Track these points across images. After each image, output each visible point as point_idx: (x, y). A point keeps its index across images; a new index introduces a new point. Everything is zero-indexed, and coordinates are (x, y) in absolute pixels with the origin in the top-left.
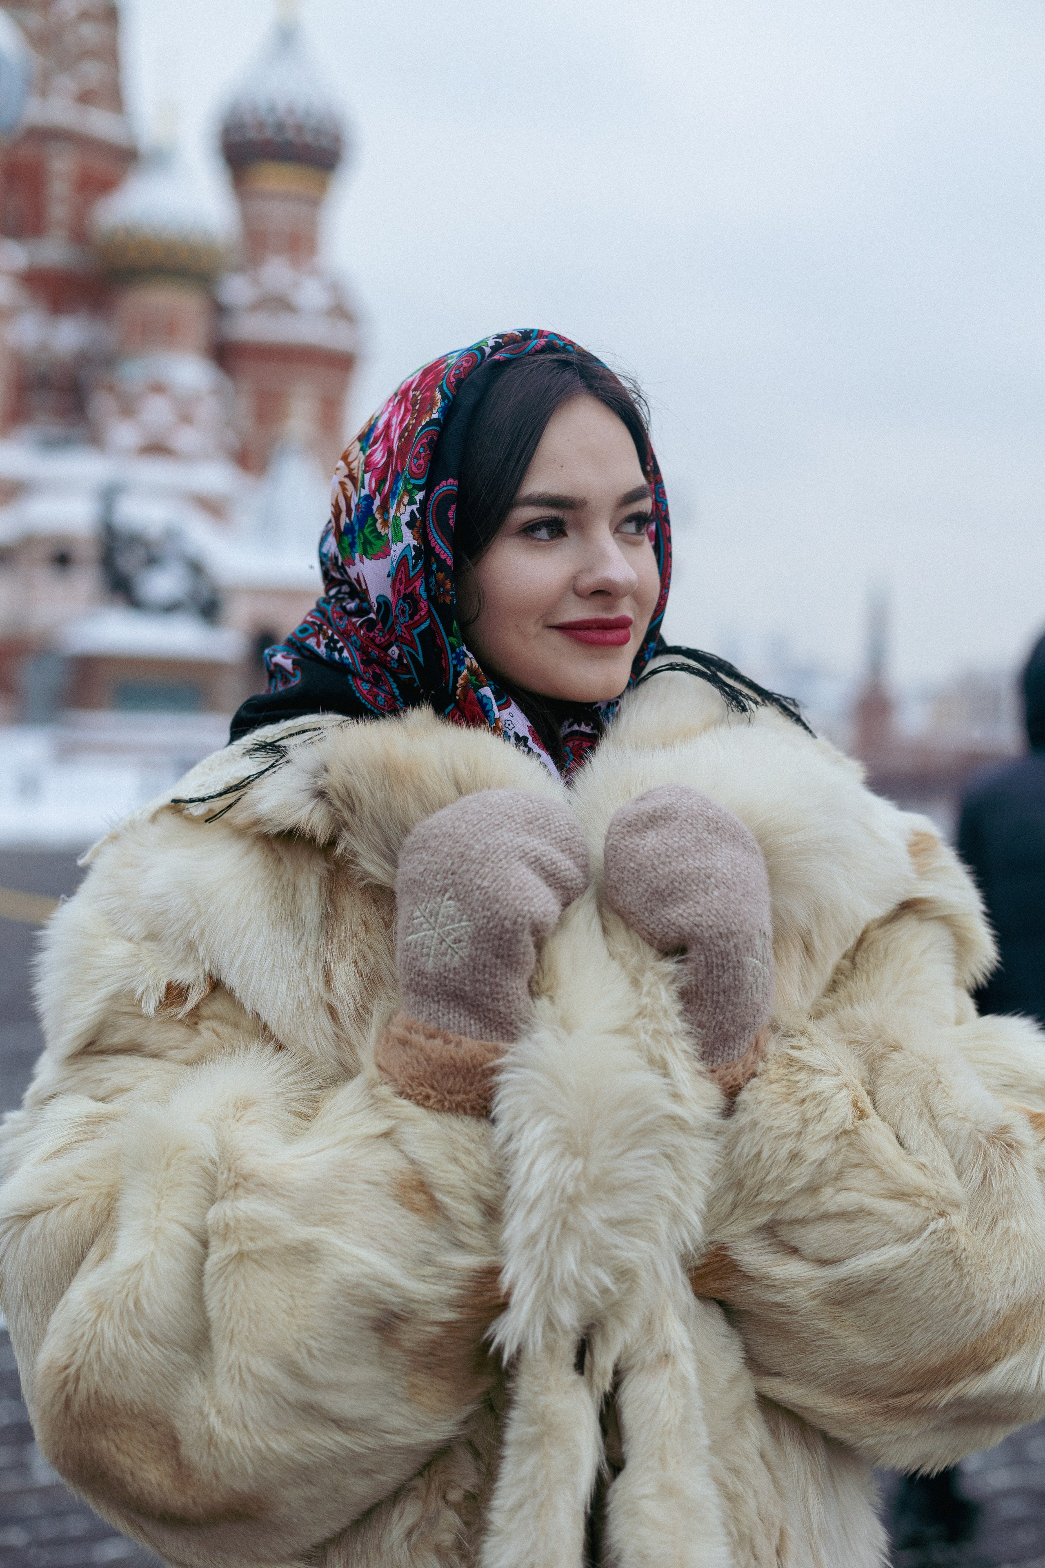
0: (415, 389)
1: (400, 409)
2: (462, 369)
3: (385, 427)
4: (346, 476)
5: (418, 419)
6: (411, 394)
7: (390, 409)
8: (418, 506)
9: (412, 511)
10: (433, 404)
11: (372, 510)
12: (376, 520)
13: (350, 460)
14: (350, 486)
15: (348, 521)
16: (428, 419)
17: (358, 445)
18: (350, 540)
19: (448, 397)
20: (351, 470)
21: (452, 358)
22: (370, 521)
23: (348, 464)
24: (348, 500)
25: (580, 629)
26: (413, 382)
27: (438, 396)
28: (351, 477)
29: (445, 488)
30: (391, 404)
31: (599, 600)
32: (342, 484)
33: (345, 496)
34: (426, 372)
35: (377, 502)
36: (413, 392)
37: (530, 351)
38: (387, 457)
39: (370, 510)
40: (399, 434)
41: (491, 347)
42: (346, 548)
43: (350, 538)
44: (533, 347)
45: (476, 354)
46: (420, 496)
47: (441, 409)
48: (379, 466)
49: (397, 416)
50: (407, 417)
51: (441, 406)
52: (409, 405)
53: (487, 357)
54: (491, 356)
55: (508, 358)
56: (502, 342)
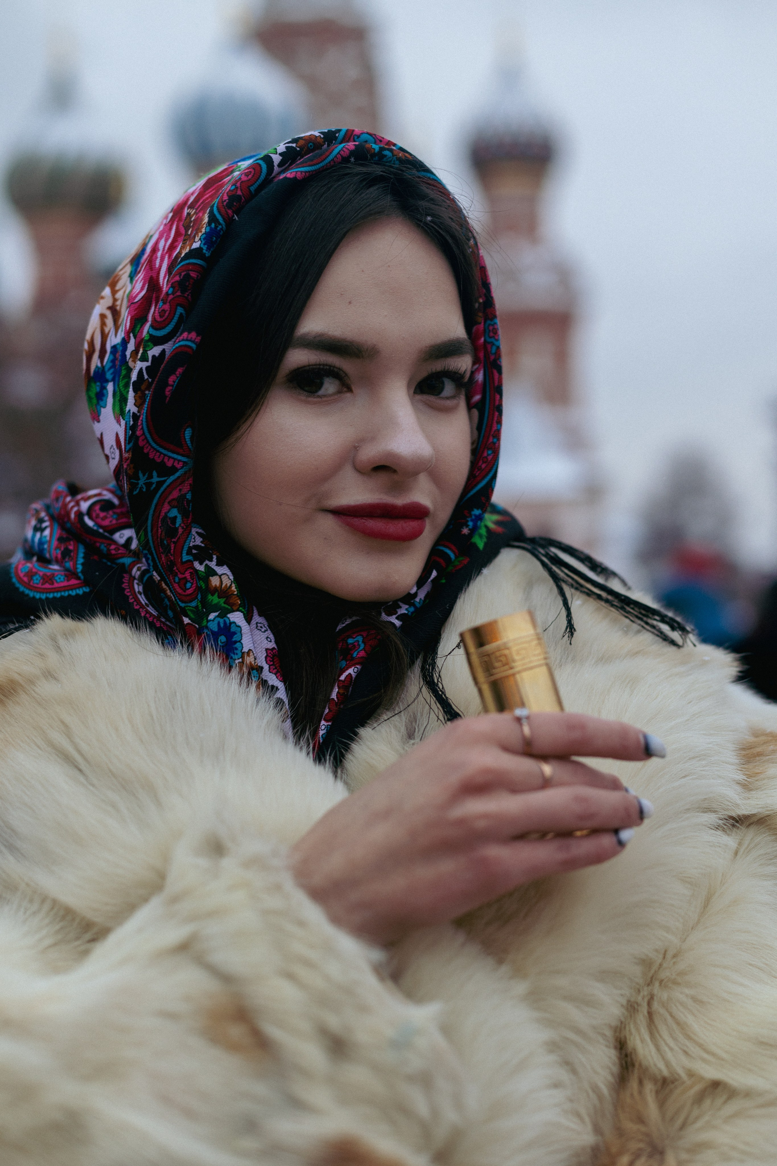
0: (191, 207)
1: (170, 229)
2: (238, 184)
3: (152, 251)
4: (108, 308)
6: (186, 211)
7: (162, 229)
8: (149, 364)
9: (141, 369)
11: (125, 356)
13: (117, 288)
14: (109, 321)
15: (99, 365)
16: (189, 248)
17: (128, 269)
18: (98, 389)
19: (213, 220)
20: (115, 300)
22: (124, 372)
23: (115, 293)
24: (104, 337)
25: (355, 516)
26: (191, 195)
27: (206, 218)
28: (113, 309)
29: (182, 343)
30: (164, 222)
31: (383, 478)
32: (103, 317)
33: (103, 332)
34: (205, 186)
35: (131, 346)
36: (188, 209)
37: (333, 160)
38: (147, 291)
39: (124, 356)
40: (168, 265)
41: (280, 154)
42: (93, 399)
43: (98, 386)
44: (339, 153)
45: (260, 165)
46: (155, 351)
47: (204, 235)
48: (136, 300)
49: (166, 241)
50: (179, 244)
51: (206, 233)
52: (181, 227)
53: (276, 169)
54: (284, 171)
55: (306, 172)
56: (298, 149)
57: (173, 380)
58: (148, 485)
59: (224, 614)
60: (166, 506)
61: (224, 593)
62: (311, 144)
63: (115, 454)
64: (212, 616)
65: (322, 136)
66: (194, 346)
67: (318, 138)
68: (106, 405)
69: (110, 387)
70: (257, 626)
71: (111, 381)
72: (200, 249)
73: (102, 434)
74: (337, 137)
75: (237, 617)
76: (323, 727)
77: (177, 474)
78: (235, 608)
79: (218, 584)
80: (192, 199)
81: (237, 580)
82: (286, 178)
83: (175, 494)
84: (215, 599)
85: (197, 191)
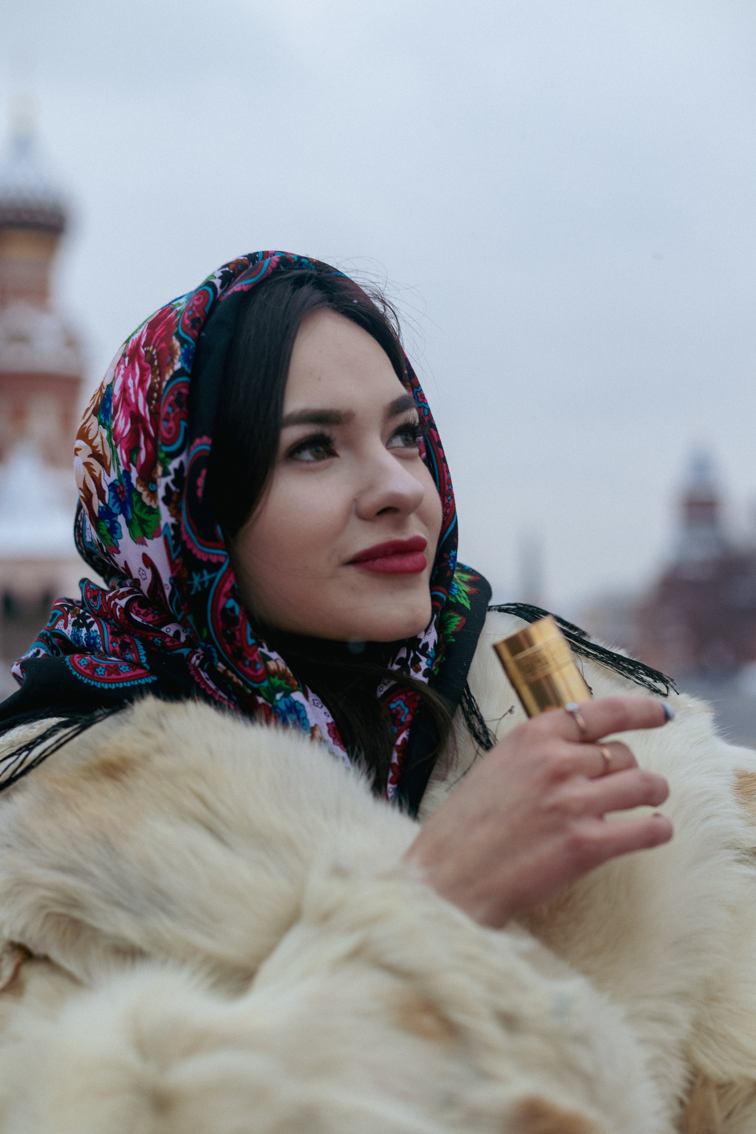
0: (146, 344)
1: (134, 369)
2: (194, 309)
3: (121, 392)
4: (90, 456)
5: (162, 375)
6: (143, 351)
7: (122, 372)
8: (172, 477)
9: (168, 484)
10: (172, 353)
11: (132, 484)
12: (140, 494)
13: (90, 438)
14: (97, 466)
15: (102, 505)
16: (171, 372)
17: (95, 420)
18: (108, 525)
19: (187, 342)
20: (94, 448)
21: (179, 304)
22: (135, 498)
23: (90, 443)
24: (97, 481)
26: (140, 338)
27: (177, 343)
28: (96, 455)
29: (196, 450)
30: (122, 366)
31: (388, 519)
32: (87, 465)
33: (93, 477)
34: (153, 325)
35: (134, 474)
36: (143, 349)
37: (266, 271)
38: (132, 424)
39: (130, 484)
40: (144, 397)
41: (220, 278)
42: (105, 535)
43: (107, 522)
44: (269, 265)
45: (206, 290)
46: (174, 464)
47: (182, 357)
48: (125, 434)
49: (134, 379)
50: (148, 377)
51: (182, 354)
52: (144, 363)
53: (219, 291)
54: (226, 291)
55: (249, 284)
56: (231, 271)
57: (201, 482)
58: (202, 584)
59: (287, 695)
60: (222, 599)
61: (282, 675)
62: (240, 266)
63: (145, 574)
64: (278, 696)
65: (246, 258)
66: (208, 448)
67: (244, 260)
68: (122, 535)
69: (121, 519)
70: (314, 703)
71: (120, 514)
72: (182, 369)
73: (126, 563)
74: (258, 258)
75: (297, 696)
76: (391, 790)
77: (224, 568)
78: (295, 688)
79: (276, 667)
80: (143, 340)
81: (288, 663)
82: (234, 293)
83: (228, 586)
84: (276, 681)
85: (144, 332)
